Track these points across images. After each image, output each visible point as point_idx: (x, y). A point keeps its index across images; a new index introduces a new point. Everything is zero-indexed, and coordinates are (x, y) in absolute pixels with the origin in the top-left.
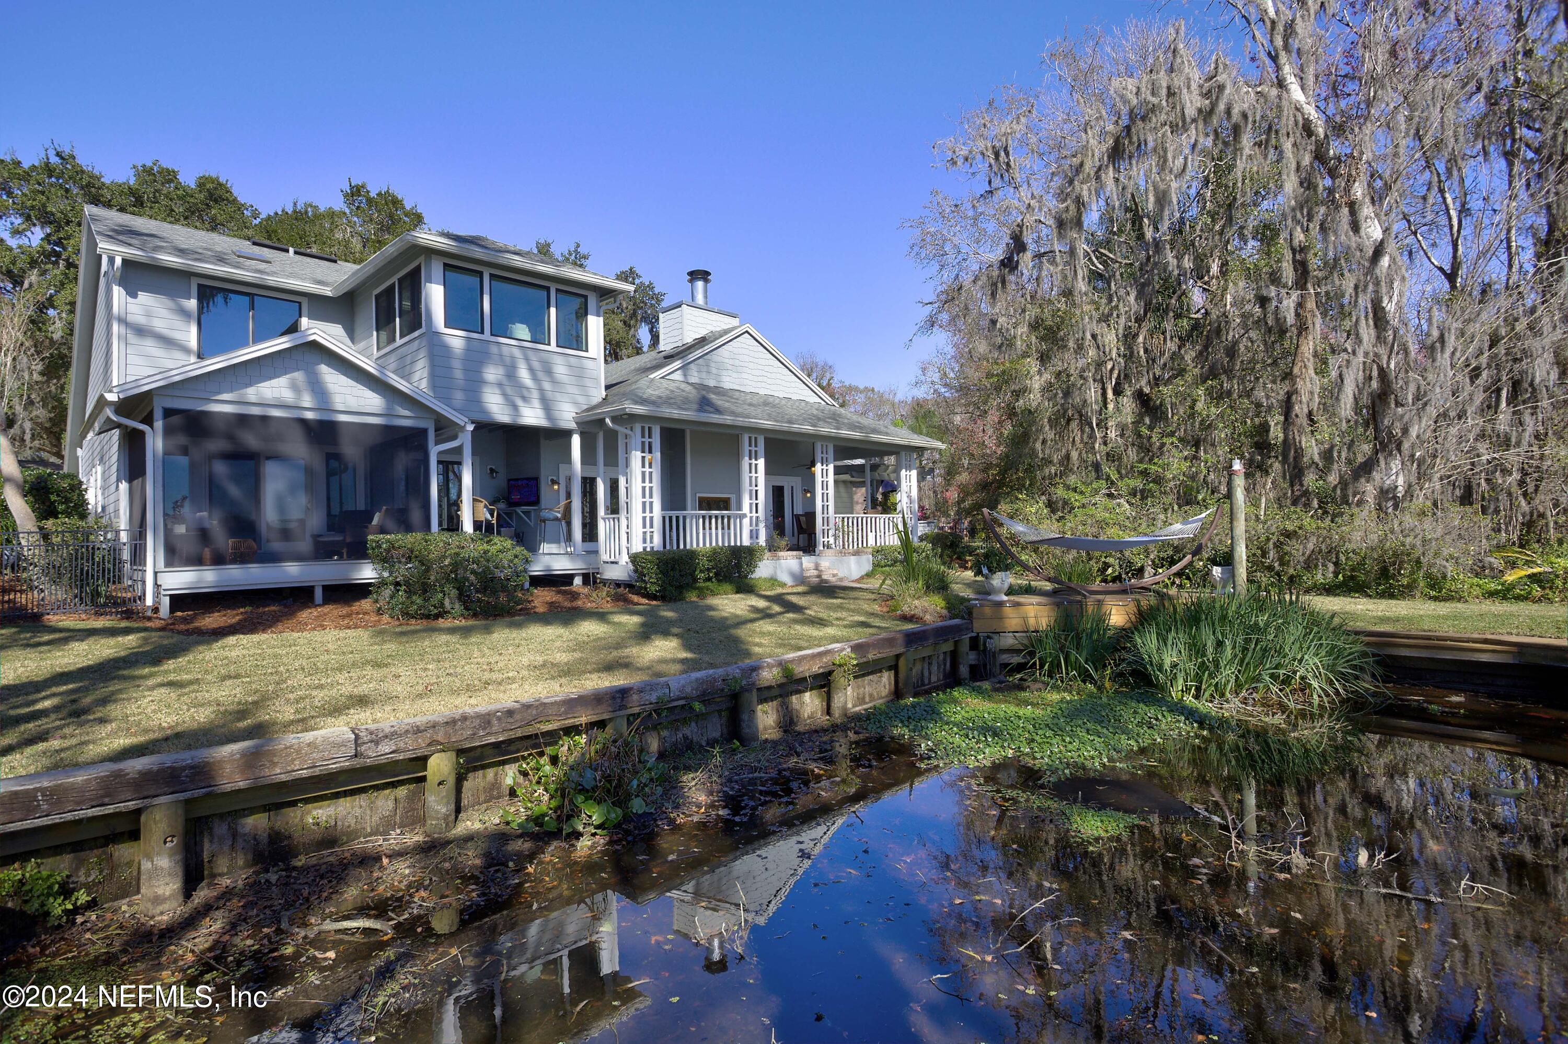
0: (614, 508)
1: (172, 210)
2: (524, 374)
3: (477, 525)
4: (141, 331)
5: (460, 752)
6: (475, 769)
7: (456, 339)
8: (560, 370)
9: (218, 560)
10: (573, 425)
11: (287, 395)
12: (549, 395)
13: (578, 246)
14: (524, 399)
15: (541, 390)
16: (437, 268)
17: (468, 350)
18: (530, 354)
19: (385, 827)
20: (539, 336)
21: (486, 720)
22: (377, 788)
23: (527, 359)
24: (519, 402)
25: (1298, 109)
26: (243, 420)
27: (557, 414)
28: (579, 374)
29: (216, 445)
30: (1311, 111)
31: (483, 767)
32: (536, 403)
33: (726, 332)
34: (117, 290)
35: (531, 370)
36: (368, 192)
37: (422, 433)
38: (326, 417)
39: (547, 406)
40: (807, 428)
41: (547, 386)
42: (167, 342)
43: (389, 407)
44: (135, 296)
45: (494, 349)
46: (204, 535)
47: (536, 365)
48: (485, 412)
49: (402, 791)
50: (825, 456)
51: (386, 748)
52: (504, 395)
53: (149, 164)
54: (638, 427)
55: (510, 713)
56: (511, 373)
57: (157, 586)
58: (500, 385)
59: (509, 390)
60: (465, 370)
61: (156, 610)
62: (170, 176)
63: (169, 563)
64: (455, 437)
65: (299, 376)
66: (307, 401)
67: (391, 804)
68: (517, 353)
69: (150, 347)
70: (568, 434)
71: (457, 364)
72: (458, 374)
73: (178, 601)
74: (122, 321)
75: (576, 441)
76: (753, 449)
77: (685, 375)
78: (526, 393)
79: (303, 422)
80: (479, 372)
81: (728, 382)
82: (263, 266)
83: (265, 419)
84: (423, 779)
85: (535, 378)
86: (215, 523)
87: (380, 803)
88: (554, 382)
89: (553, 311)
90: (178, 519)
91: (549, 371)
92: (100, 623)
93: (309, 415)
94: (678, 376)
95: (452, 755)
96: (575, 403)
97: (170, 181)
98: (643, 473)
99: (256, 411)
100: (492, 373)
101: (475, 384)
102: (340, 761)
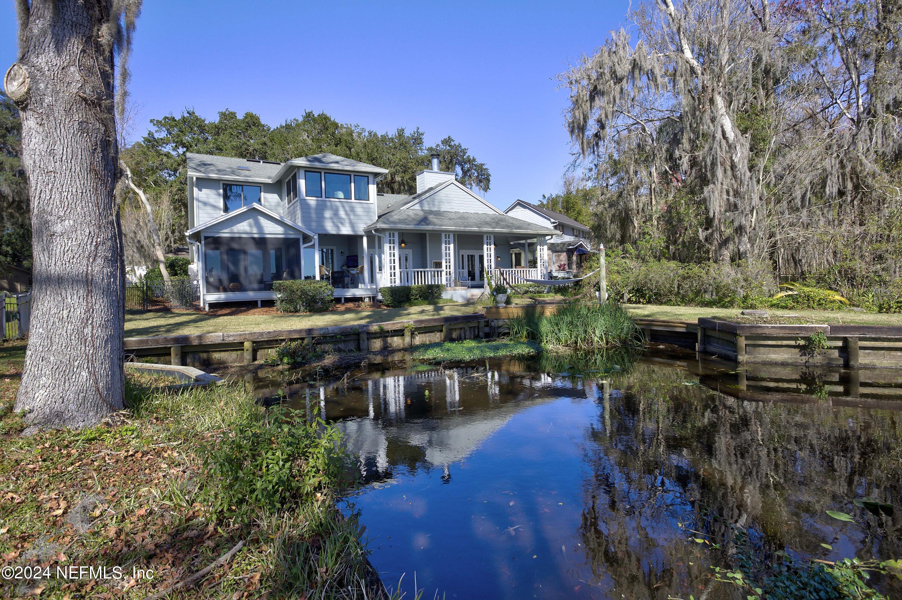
0: (380, 270)
1: (232, 134)
2: (342, 213)
3: (322, 278)
4: (205, 204)
5: (254, 342)
6: (261, 349)
7: (312, 201)
8: (359, 210)
9: (225, 290)
10: (363, 233)
11: (248, 229)
12: (353, 221)
13: (418, 129)
14: (342, 223)
15: (350, 219)
16: (302, 173)
17: (318, 205)
18: (345, 205)
19: (235, 361)
20: (348, 196)
21: (261, 334)
22: (231, 350)
23: (343, 207)
24: (340, 225)
25: (687, 62)
26: (232, 239)
27: (356, 229)
28: (368, 211)
29: (223, 249)
30: (695, 63)
31: (264, 348)
32: (347, 225)
33: (440, 184)
34: (195, 189)
35: (346, 211)
36: (313, 115)
37: (298, 240)
38: (262, 236)
39: (352, 225)
40: (475, 229)
41: (352, 217)
42: (215, 207)
43: (285, 231)
44: (201, 191)
45: (328, 204)
46: (220, 281)
47: (347, 209)
48: (325, 230)
49: (239, 352)
50: (489, 241)
51: (231, 339)
52: (333, 222)
53: (224, 111)
54: (387, 234)
55: (269, 333)
56: (336, 213)
57: (204, 300)
58: (331, 218)
59: (335, 221)
60: (316, 213)
61: (204, 309)
62: (233, 115)
63: (208, 291)
64: (311, 241)
65: (251, 221)
66: (255, 230)
67: (236, 356)
68: (339, 204)
69: (209, 209)
70: (361, 237)
71: (313, 211)
72: (313, 215)
73: (212, 305)
74: (198, 200)
75: (365, 239)
76: (447, 239)
77: (421, 206)
78: (343, 221)
79: (253, 238)
80: (322, 214)
81: (444, 208)
82: (247, 173)
83: (240, 238)
84: (243, 350)
85: (347, 214)
86: (225, 277)
87: (233, 355)
88: (355, 215)
89: (353, 184)
90: (212, 276)
91: (353, 210)
92: (188, 312)
93: (256, 236)
94: (417, 207)
95: (251, 343)
96: (366, 224)
97: (232, 118)
98: (390, 253)
99: (237, 235)
100: (328, 214)
101: (321, 218)
102: (219, 341)
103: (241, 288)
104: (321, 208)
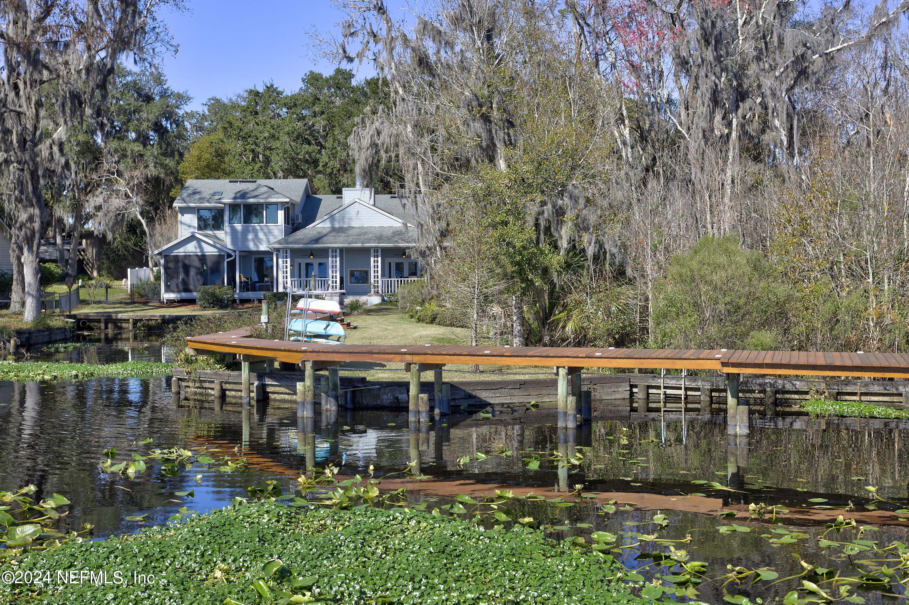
10: (274, 249)
11: (193, 249)
12: (269, 240)
24: (259, 243)
26: (185, 256)
27: (270, 246)
32: (264, 243)
34: (179, 215)
38: (203, 254)
39: (267, 243)
44: (183, 215)
52: (254, 242)
54: (281, 251)
58: (253, 239)
59: (256, 240)
60: (242, 236)
61: (164, 303)
64: (232, 257)
65: (195, 243)
70: (272, 251)
78: (261, 241)
80: (247, 236)
83: (189, 256)
98: (283, 266)
101: (245, 239)
103: (189, 291)
104: (245, 232)
